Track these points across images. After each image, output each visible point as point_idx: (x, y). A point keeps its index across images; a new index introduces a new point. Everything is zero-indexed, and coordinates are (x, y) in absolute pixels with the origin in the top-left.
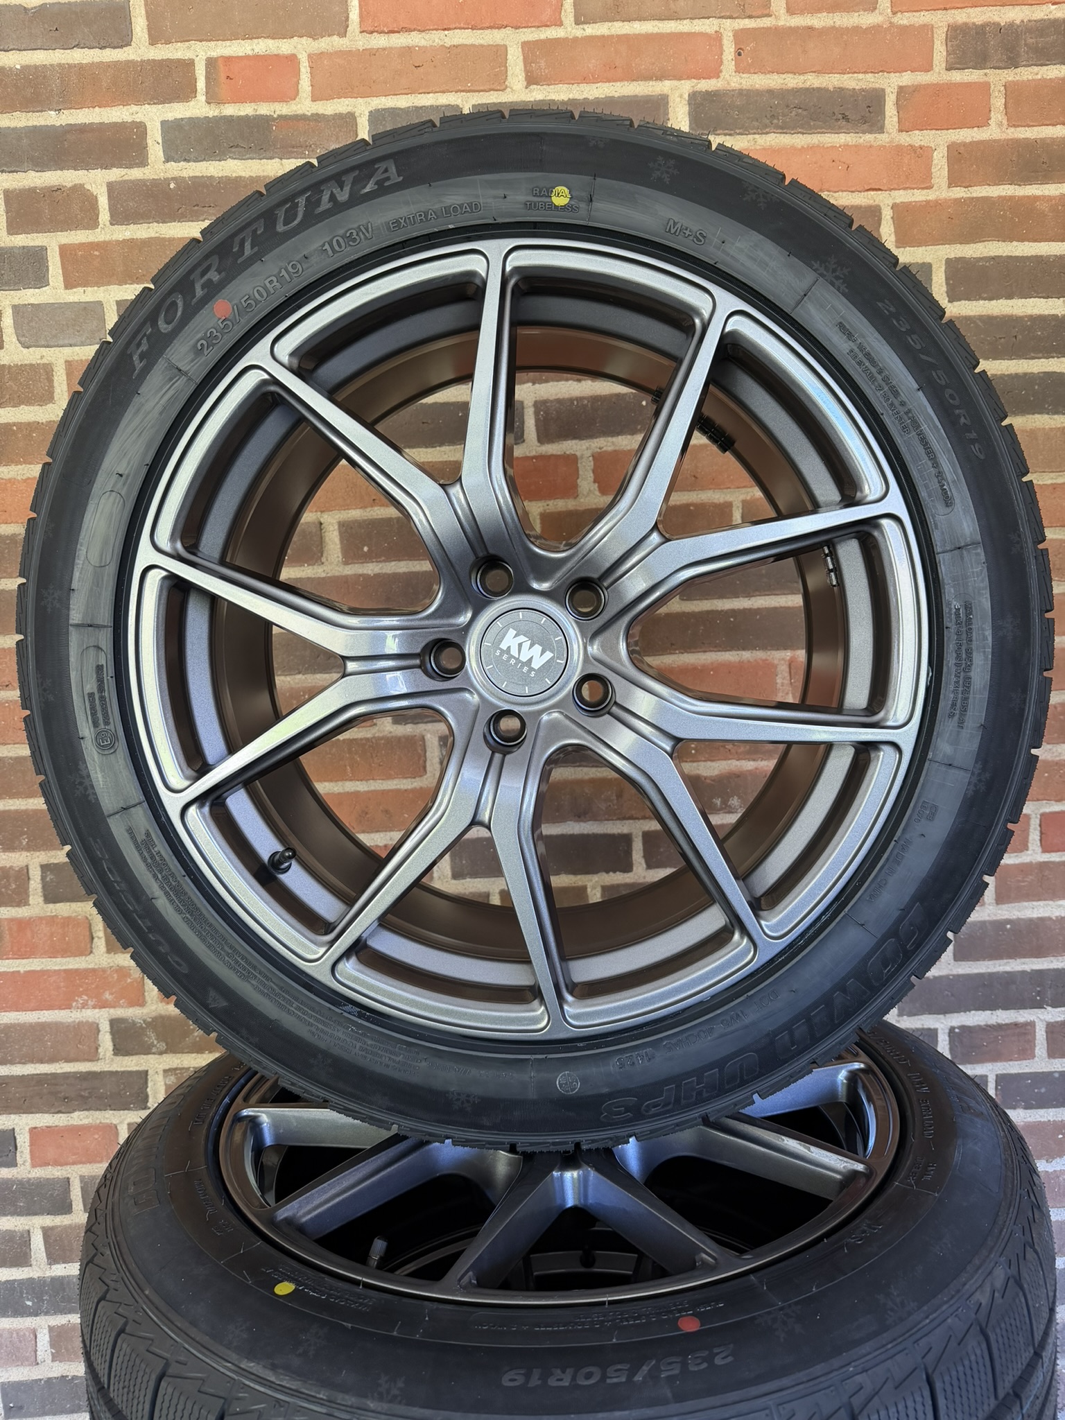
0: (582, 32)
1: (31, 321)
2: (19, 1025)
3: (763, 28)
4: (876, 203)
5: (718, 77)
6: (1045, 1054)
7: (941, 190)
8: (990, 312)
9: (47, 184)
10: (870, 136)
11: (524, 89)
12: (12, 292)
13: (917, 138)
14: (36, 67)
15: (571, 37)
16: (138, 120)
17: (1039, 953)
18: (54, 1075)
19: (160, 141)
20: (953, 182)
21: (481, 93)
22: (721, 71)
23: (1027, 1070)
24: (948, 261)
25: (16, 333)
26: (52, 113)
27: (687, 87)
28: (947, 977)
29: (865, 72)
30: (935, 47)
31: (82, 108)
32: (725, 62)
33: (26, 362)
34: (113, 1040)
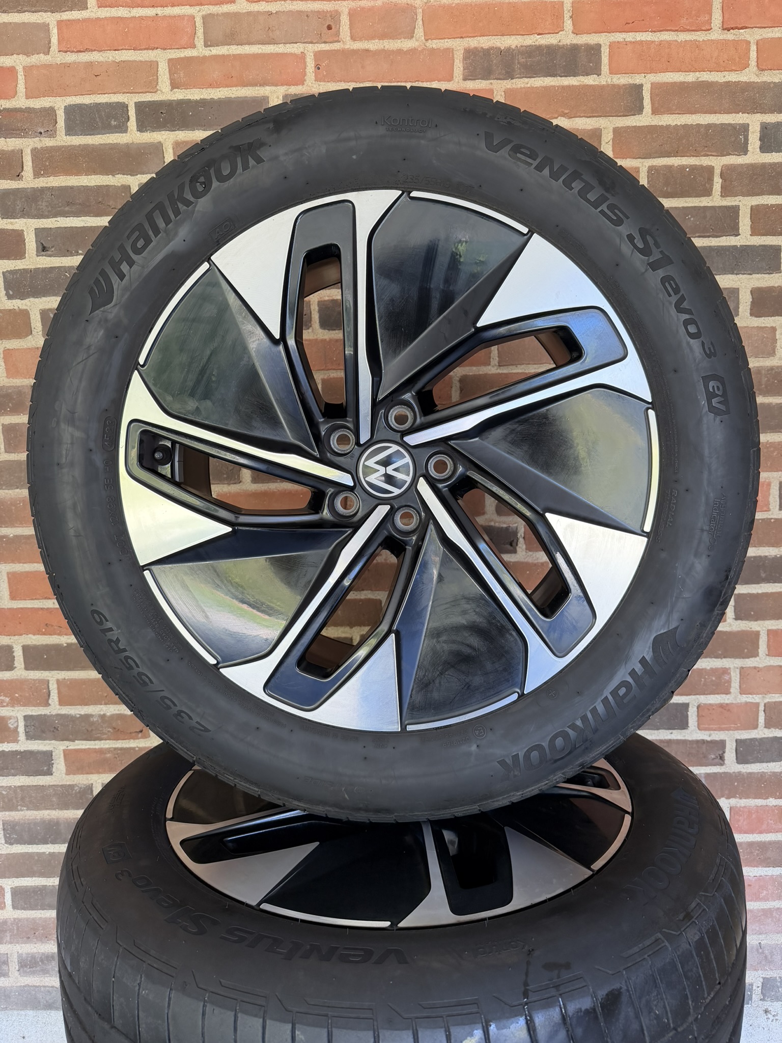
0: (209, 52)
3: (334, 50)
5: (303, 84)
11: (170, 92)
15: (201, 56)
21: (141, 94)
22: (305, 80)
27: (281, 91)
29: (406, 82)
30: (455, 64)
32: (308, 74)
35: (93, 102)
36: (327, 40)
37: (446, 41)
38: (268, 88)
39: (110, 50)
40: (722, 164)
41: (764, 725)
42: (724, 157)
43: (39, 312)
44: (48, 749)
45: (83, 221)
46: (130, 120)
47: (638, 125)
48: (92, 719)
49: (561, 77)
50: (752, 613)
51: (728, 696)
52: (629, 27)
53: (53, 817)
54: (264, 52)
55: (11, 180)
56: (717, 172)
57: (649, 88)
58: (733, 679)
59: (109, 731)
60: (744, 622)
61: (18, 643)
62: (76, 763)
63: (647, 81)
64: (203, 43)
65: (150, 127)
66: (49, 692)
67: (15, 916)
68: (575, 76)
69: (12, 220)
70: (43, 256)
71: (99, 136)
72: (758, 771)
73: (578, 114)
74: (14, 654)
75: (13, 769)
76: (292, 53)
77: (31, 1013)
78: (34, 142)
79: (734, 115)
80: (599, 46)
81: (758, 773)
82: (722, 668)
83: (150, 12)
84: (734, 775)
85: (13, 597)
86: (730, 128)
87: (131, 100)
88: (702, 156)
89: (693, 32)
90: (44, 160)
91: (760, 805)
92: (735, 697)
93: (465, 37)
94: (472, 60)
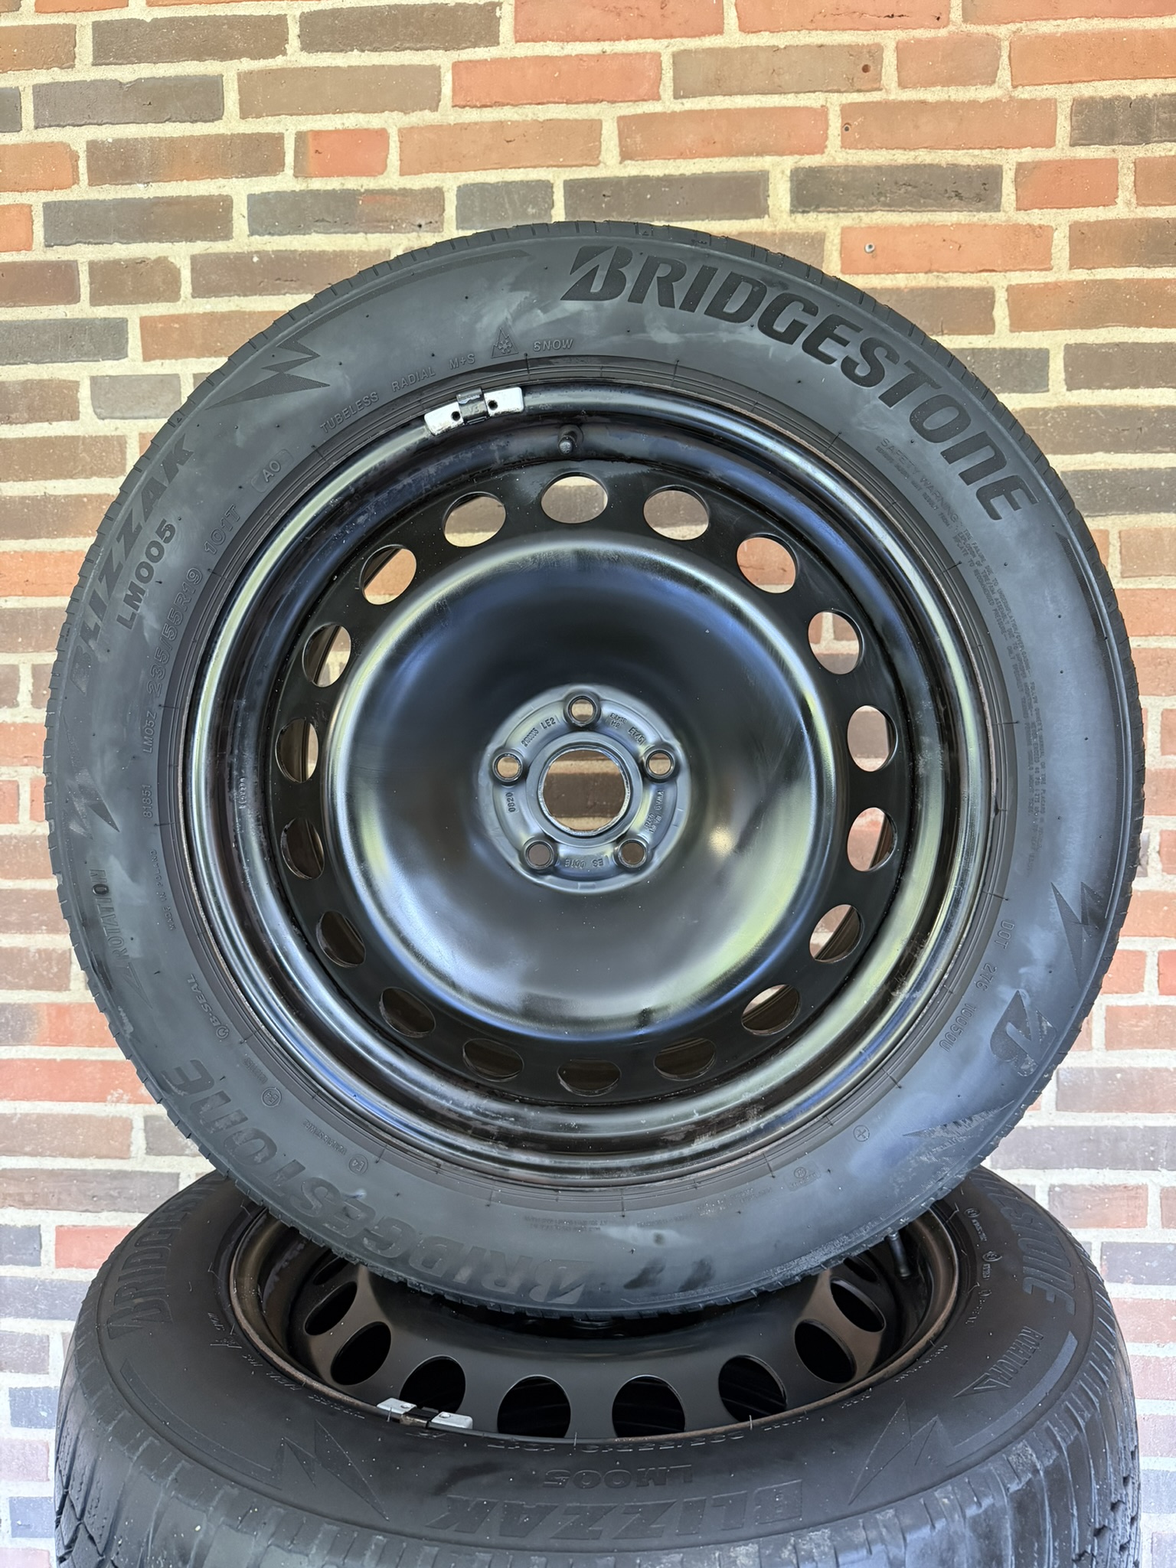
0: (681, 106)
1: (107, 393)
2: (51, 1115)
3: (872, 102)
4: (990, 284)
5: (823, 153)
6: (1159, 1223)
7: (1062, 271)
8: (1112, 402)
9: (132, 256)
10: (985, 214)
11: (618, 165)
12: (91, 363)
13: (1037, 217)
14: (127, 140)
15: (669, 112)
16: (225, 194)
17: (1153, 1107)
18: (84, 1172)
19: (246, 215)
20: (1075, 263)
21: (574, 168)
22: (826, 147)
23: (1138, 1240)
24: (1068, 347)
25: (93, 404)
26: (141, 186)
27: (789, 163)
28: (1048, 1128)
29: (982, 148)
30: (1059, 122)
31: (170, 181)
32: (831, 137)
33: (101, 434)
34: (147, 1138)
35: (500, 179)
36: (863, 88)
37: (1045, 87)
38: (768, 158)
39: (530, 104)
46: (556, 207)
54: (763, 105)
64: (671, 93)
76: (807, 107)
78: (409, 240)
83: (592, 48)
87: (558, 177)
93: (1076, 82)
94: (1086, 115)
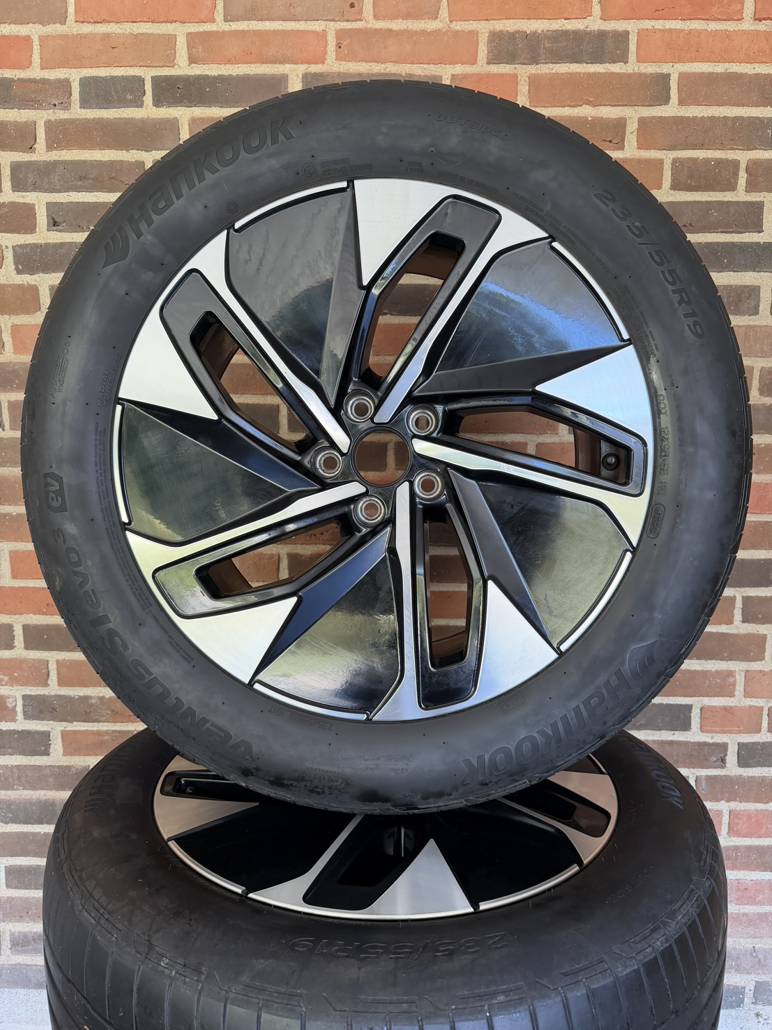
35: (109, 74)
36: (350, 19)
37: (471, 23)
38: (287, 66)
39: (128, 22)
40: (747, 159)
41: (767, 729)
42: (751, 152)
43: (48, 288)
44: (46, 729)
45: (96, 196)
46: (146, 95)
47: (663, 115)
48: (90, 701)
49: (587, 63)
50: (760, 616)
51: (732, 699)
52: (658, 14)
53: (49, 797)
54: (284, 28)
55: (24, 152)
56: (743, 166)
57: (677, 78)
58: (738, 681)
59: (107, 714)
60: (751, 625)
61: (18, 622)
62: (72, 743)
63: (674, 70)
64: (223, 18)
65: (167, 102)
66: (49, 672)
67: (9, 895)
68: (601, 64)
69: (23, 194)
70: (53, 230)
71: (115, 110)
72: (760, 775)
73: (603, 103)
74: (14, 633)
75: (10, 748)
76: (313, 31)
77: (21, 991)
78: (48, 114)
79: (762, 108)
80: (627, 33)
81: (759, 777)
82: (727, 670)
84: (735, 778)
85: (15, 576)
86: (757, 122)
87: (147, 74)
88: (728, 149)
89: (724, 22)
90: (57, 132)
91: (759, 809)
92: (739, 700)
93: (490, 20)
94: (497, 43)
